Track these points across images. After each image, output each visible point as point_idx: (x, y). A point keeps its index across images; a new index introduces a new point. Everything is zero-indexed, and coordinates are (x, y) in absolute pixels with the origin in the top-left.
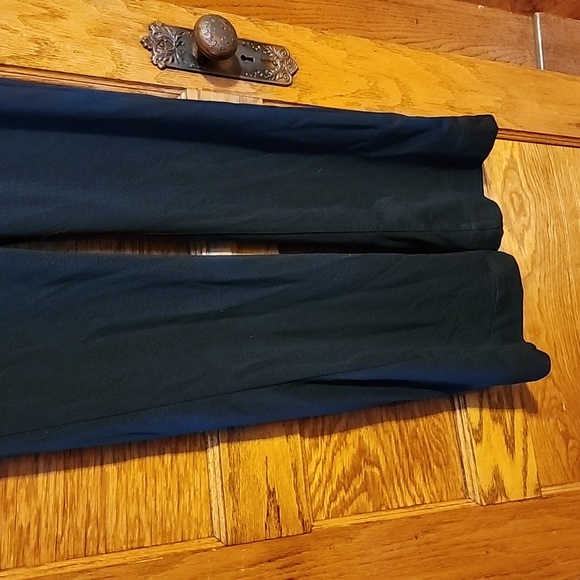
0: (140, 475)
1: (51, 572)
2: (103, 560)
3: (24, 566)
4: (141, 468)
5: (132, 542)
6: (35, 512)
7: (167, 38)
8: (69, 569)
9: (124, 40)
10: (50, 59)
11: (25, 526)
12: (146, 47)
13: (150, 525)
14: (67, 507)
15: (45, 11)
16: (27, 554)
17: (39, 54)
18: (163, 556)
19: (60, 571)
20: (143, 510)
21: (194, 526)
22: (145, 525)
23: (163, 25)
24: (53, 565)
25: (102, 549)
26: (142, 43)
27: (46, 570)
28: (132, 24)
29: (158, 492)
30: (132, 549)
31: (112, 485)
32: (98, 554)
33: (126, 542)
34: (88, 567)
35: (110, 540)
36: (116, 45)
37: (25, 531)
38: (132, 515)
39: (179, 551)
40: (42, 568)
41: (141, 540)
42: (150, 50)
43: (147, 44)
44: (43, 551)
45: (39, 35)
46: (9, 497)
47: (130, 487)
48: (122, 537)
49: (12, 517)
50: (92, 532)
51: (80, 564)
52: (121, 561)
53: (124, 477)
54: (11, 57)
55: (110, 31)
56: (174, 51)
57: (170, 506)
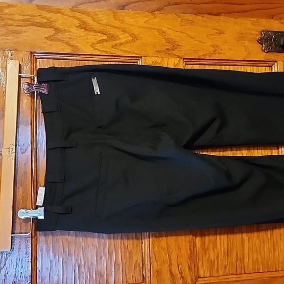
0: (257, 241)
1: (224, 280)
2: (244, 277)
3: (213, 276)
4: (258, 238)
5: (255, 270)
6: (216, 254)
7: (269, 37)
8: (231, 280)
9: (250, 41)
10: (219, 54)
11: (213, 260)
12: (260, 43)
13: (262, 263)
14: (228, 253)
15: (216, 31)
16: (214, 271)
17: (214, 52)
18: (269, 277)
19: (227, 280)
20: (259, 256)
21: (281, 265)
22: (260, 263)
23: (268, 31)
24: (225, 277)
25: (243, 272)
26: (258, 41)
27: (222, 279)
28: (254, 32)
29: (265, 249)
30: (255, 273)
31: (246, 245)
32: (241, 274)
33: (252, 270)
34: (238, 279)
35: (246, 268)
36: (247, 43)
37: (213, 262)
38: (255, 258)
39: (275, 275)
40: (220, 278)
41: (259, 269)
42: (262, 44)
43: (260, 41)
44: (220, 270)
45: (215, 43)
46: (206, 247)
47: (253, 246)
48: (251, 267)
49: (208, 256)
50: (239, 264)
51: (234, 278)
52: (251, 278)
53: (251, 242)
54: (203, 55)
55: (244, 37)
56: (272, 44)
57: (271, 255)
